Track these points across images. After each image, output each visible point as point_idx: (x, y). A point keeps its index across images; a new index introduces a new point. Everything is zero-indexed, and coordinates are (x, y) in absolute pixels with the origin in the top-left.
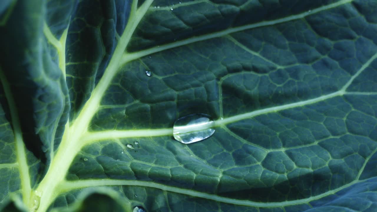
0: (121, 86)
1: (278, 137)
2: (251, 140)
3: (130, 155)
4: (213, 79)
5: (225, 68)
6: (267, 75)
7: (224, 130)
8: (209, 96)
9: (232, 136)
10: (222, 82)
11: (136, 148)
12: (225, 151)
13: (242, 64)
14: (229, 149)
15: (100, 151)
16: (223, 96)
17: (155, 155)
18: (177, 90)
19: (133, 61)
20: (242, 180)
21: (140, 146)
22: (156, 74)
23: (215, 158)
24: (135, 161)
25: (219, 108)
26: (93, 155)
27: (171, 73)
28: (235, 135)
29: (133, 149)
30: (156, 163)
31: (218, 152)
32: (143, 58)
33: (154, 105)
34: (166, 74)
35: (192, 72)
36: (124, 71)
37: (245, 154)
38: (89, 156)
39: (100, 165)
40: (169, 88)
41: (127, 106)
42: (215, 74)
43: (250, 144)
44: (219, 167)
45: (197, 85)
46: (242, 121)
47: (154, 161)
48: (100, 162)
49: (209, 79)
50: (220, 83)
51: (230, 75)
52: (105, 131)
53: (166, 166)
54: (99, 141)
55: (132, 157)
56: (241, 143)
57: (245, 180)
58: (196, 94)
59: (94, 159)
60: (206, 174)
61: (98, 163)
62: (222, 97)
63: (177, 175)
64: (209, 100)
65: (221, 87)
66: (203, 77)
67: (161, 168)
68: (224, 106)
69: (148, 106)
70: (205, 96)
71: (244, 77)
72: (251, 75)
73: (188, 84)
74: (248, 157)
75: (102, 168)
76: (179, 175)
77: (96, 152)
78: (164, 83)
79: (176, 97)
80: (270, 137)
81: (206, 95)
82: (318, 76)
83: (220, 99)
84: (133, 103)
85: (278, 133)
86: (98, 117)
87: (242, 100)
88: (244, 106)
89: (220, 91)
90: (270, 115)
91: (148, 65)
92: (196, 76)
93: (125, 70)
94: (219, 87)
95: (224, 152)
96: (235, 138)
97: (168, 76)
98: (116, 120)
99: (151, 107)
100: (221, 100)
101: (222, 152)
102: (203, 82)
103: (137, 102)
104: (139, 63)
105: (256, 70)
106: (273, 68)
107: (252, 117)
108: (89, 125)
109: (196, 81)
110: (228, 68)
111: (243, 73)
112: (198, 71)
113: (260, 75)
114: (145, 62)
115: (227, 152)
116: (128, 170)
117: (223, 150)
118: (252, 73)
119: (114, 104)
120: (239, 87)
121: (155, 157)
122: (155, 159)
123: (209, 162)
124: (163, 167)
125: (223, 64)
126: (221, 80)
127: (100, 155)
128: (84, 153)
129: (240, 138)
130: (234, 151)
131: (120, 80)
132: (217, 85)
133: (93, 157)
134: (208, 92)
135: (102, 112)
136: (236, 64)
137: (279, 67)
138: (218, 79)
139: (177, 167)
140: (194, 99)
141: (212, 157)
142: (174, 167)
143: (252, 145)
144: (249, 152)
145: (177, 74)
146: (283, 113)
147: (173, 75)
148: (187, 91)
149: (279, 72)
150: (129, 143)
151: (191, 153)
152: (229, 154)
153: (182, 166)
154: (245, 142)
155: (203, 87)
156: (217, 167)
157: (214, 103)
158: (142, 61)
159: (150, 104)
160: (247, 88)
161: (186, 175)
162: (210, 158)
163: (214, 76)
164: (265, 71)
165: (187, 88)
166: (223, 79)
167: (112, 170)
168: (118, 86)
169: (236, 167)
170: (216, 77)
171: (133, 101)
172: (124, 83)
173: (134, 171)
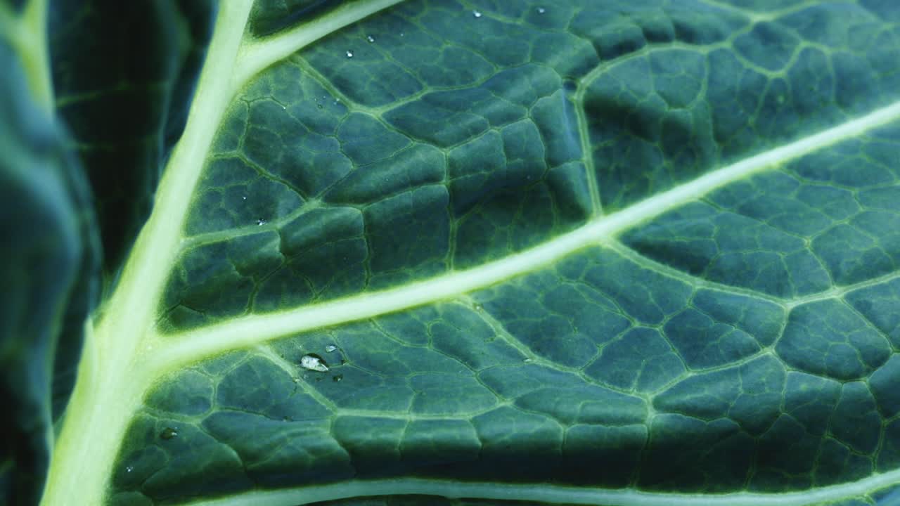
0: (247, 160)
1: (811, 253)
2: (718, 275)
3: (320, 395)
4: (556, 88)
5: (587, 43)
6: (727, 45)
7: (618, 256)
8: (550, 148)
9: (649, 272)
10: (584, 92)
11: (335, 366)
12: (637, 324)
13: (638, 22)
14: (652, 317)
15: (212, 397)
16: (593, 140)
17: (407, 379)
18: (443, 145)
19: (276, 66)
20: (725, 421)
21: (345, 356)
22: (361, 100)
23: (609, 356)
24: (343, 413)
25: (586, 182)
26: (191, 413)
27: (411, 93)
28: (659, 265)
29: (326, 372)
30: (417, 408)
31: (614, 332)
32: (307, 49)
33: (375, 205)
34: (391, 98)
35: (481, 78)
36: (251, 104)
37: (713, 324)
38: (177, 419)
39: (225, 446)
40: (414, 143)
41: (280, 224)
42: (557, 69)
43: (716, 288)
44: (635, 383)
45: (510, 117)
46: (674, 215)
47: (410, 404)
48: (223, 437)
49: (542, 91)
50: (578, 97)
51: (608, 67)
52: (217, 322)
53: (455, 414)
54: (204, 360)
55: (327, 400)
56: (687, 289)
57: (735, 419)
58: (510, 147)
59: (199, 429)
60: (598, 420)
61: (216, 441)
62: (589, 146)
63: (500, 439)
64: (552, 162)
65: (583, 112)
66: (523, 87)
67: (441, 423)
68: (602, 174)
69: (353, 212)
70: (540, 147)
71: (655, 65)
72: (675, 54)
73: (479, 118)
74: (725, 335)
75: (234, 454)
76: (506, 438)
77: (197, 402)
78: (393, 130)
79: (443, 167)
80: (782, 256)
81: (543, 147)
82: (888, 26)
83: (585, 151)
84: (299, 213)
85: (808, 241)
86: (185, 279)
87: (657, 144)
88: (666, 163)
89: (582, 123)
90: (761, 179)
91: (327, 72)
92: (496, 87)
93: (253, 101)
94: (576, 111)
95: (636, 330)
96: (659, 276)
97: (402, 102)
98: (251, 278)
99: (367, 216)
100: (587, 155)
101: (627, 331)
102: (527, 103)
103: (314, 204)
104: (296, 71)
105: (687, 34)
106: (739, 23)
107: (702, 195)
108: (159, 311)
109: (501, 104)
110: (597, 44)
111: (648, 51)
112: (499, 70)
113: (704, 50)
114: (314, 64)
115: (647, 327)
116: (329, 449)
117: (628, 324)
118: (677, 46)
119: (234, 224)
120: (642, 101)
121: (408, 387)
122: (410, 393)
123: (593, 371)
124: (447, 418)
125: (579, 32)
126: (579, 86)
127: (215, 410)
128: (157, 411)
129: (679, 272)
130: (667, 318)
131: (241, 140)
132: (570, 105)
133: (194, 422)
134: (547, 133)
135: (198, 260)
136: (623, 26)
137: (757, 17)
138: (571, 86)
139: (492, 408)
140: (504, 163)
141: (599, 352)
142: (482, 411)
143: (725, 291)
144: (724, 316)
145: (429, 90)
146: (804, 167)
147: (418, 97)
148: (476, 141)
149: (763, 32)
150: (307, 352)
151: (525, 354)
152: (655, 333)
153: (509, 403)
154: (697, 284)
155: (527, 120)
156: (628, 385)
157: (570, 166)
158: (304, 63)
159: (361, 206)
160: (672, 102)
161: (532, 431)
162: (592, 360)
163: (560, 79)
164: (718, 37)
165: (476, 130)
166: (585, 81)
167: (272, 457)
168: (237, 162)
169: (690, 374)
170: (564, 80)
171: (298, 204)
172: (256, 146)
173: (347, 450)
